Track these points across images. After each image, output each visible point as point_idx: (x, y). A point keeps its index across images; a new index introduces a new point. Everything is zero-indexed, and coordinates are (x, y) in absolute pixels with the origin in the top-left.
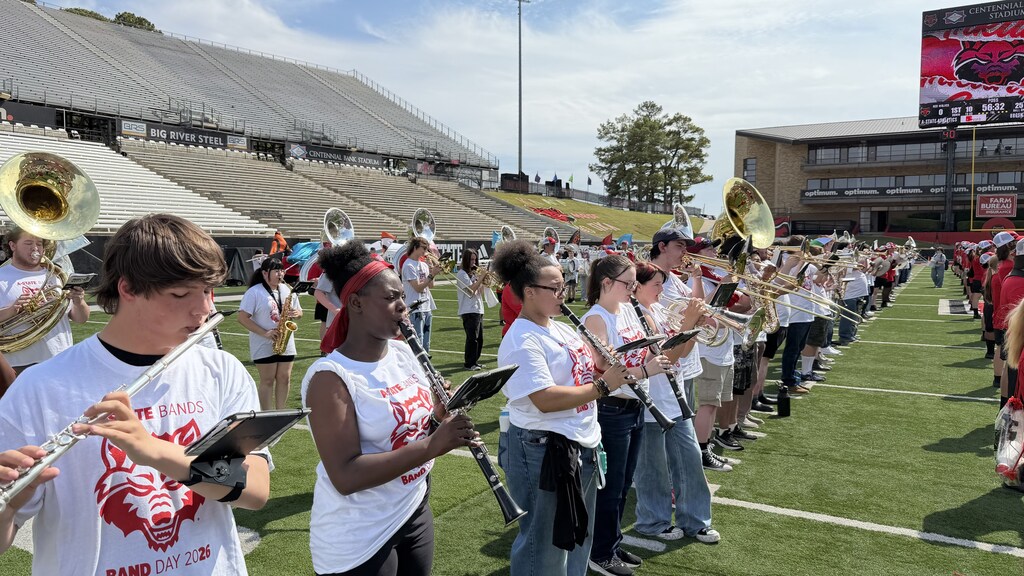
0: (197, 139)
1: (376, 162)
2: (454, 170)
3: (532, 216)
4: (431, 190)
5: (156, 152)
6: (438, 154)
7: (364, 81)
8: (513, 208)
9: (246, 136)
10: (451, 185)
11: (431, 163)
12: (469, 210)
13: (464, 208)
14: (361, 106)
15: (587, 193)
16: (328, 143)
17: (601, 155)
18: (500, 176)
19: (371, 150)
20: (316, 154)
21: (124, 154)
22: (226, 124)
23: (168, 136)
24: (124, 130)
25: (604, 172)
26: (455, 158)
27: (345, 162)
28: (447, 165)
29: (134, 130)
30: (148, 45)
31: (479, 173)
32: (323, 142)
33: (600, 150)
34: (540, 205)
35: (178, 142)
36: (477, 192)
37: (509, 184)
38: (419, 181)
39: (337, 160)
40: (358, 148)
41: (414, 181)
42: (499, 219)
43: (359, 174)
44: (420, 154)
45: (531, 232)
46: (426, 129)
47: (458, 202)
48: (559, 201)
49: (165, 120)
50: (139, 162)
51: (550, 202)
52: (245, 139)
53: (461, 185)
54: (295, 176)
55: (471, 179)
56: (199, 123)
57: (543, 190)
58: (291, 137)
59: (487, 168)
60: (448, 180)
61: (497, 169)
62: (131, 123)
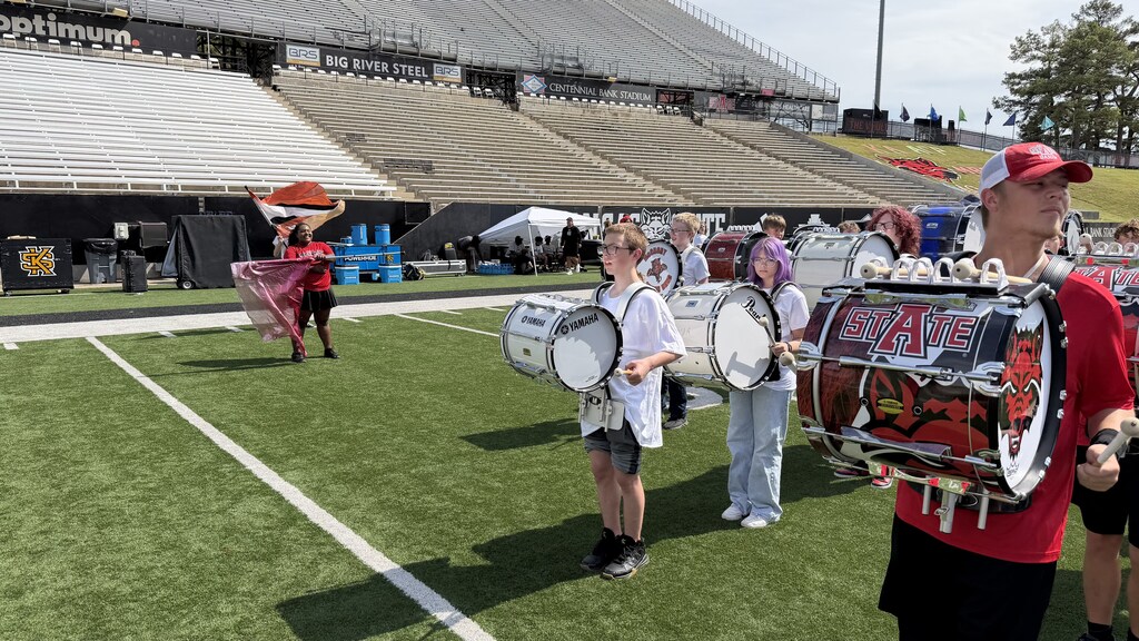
0: (391, 69)
1: (647, 98)
2: (767, 105)
3: (880, 169)
4: (722, 133)
5: (322, 85)
6: (744, 83)
8: (851, 157)
9: (462, 65)
11: (731, 95)
12: (773, 161)
13: (765, 158)
15: (983, 136)
16: (580, 72)
17: (1013, 84)
18: (841, 112)
19: (641, 80)
20: (558, 87)
21: (275, 88)
23: (351, 64)
24: (289, 58)
25: (1017, 108)
26: (768, 87)
27: (599, 98)
28: (759, 98)
29: (303, 58)
31: (806, 109)
32: (569, 70)
33: (1013, 76)
34: (901, 155)
35: (357, 73)
36: (796, 135)
37: (856, 124)
38: (707, 122)
39: (588, 96)
40: (621, 77)
41: (699, 123)
43: (616, 114)
44: (717, 83)
45: (871, 193)
46: (737, 51)
48: (934, 148)
49: (347, 43)
51: (918, 150)
52: (459, 68)
53: (774, 126)
54: (518, 117)
55: (794, 117)
57: (910, 132)
58: (527, 65)
59: (819, 101)
60: (757, 120)
61: (837, 102)
62: (298, 48)
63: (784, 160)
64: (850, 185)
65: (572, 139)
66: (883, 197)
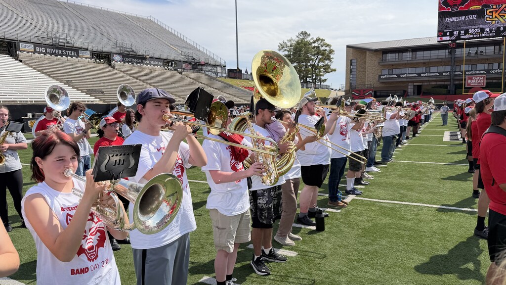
0: (62, 53)
1: (160, 64)
2: (203, 67)
3: (242, 91)
4: (189, 77)
5: (38, 59)
6: (194, 59)
7: (156, 22)
8: (233, 86)
9: (89, 51)
10: (201, 75)
11: (190, 63)
14: (153, 35)
16: (134, 53)
18: (227, 70)
19: (157, 57)
20: (127, 59)
21: (20, 61)
22: (78, 45)
23: (46, 51)
24: (21, 48)
26: (202, 61)
27: (143, 63)
28: (199, 65)
29: (27, 48)
30: (38, 4)
31: (215, 69)
32: (131, 53)
34: (247, 85)
35: (51, 54)
36: (214, 78)
37: (232, 74)
38: (183, 73)
39: (139, 63)
40: (150, 56)
41: (181, 73)
42: (225, 92)
43: (151, 70)
44: (184, 59)
45: (241, 99)
46: (188, 46)
47: (204, 83)
49: (44, 42)
50: (28, 65)
53: (206, 75)
54: (115, 71)
55: (211, 72)
56: (63, 44)
57: (249, 77)
58: (114, 51)
59: (220, 66)
60: (199, 72)
61: (225, 66)
62: (25, 44)
63: (213, 87)
64: (234, 96)
65: (140, 80)
66: (245, 100)
